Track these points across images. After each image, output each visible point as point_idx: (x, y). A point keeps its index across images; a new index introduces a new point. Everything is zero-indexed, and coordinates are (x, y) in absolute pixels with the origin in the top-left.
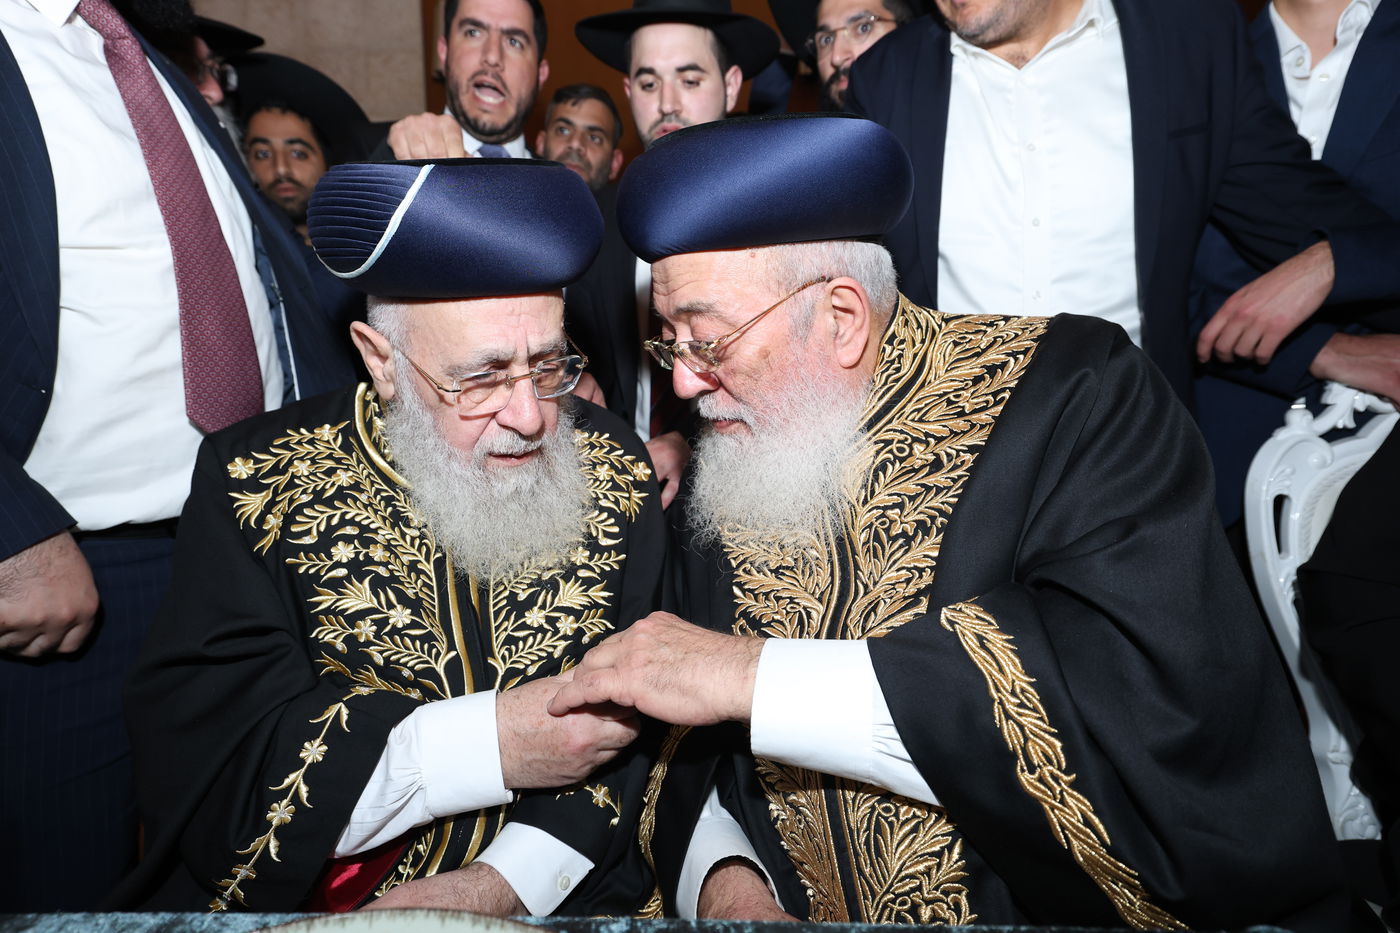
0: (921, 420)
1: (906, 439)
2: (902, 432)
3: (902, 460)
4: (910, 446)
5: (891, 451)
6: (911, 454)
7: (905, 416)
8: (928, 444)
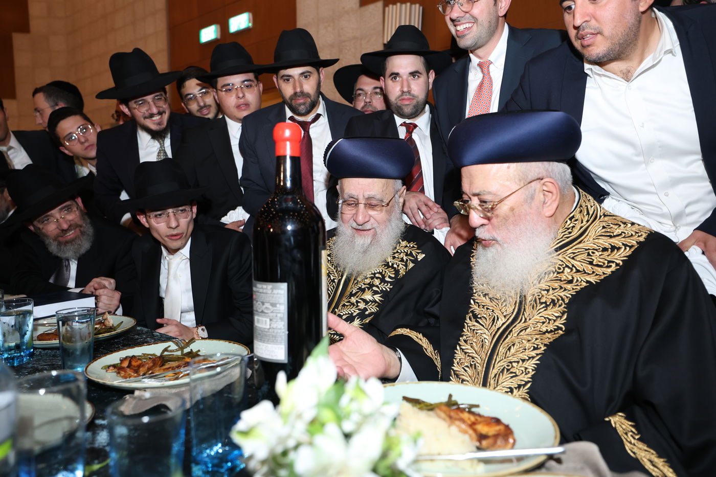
0: (573, 258)
1: (563, 265)
2: (562, 261)
3: (558, 273)
4: (564, 268)
5: (555, 267)
6: (563, 272)
7: (566, 254)
8: (572, 270)
